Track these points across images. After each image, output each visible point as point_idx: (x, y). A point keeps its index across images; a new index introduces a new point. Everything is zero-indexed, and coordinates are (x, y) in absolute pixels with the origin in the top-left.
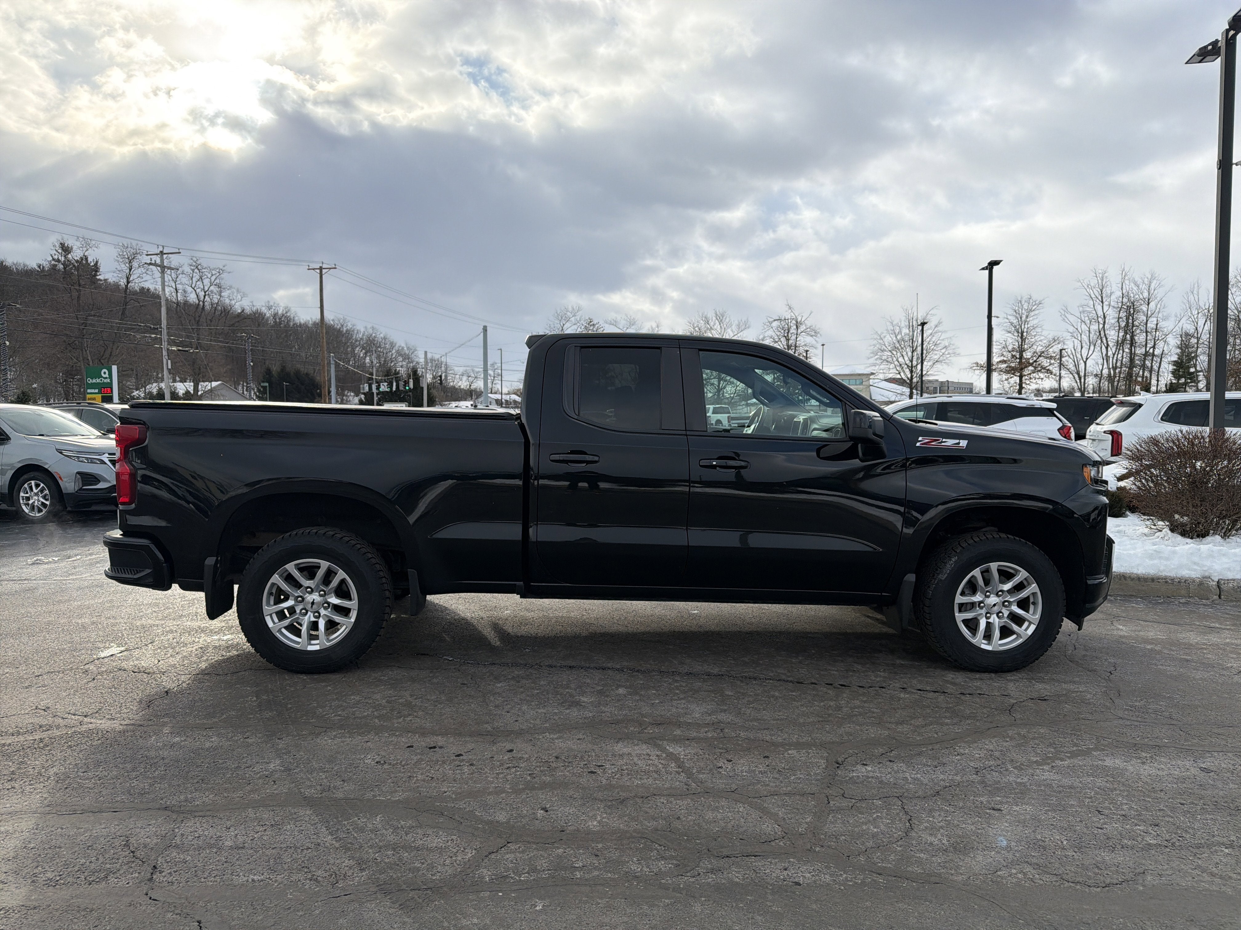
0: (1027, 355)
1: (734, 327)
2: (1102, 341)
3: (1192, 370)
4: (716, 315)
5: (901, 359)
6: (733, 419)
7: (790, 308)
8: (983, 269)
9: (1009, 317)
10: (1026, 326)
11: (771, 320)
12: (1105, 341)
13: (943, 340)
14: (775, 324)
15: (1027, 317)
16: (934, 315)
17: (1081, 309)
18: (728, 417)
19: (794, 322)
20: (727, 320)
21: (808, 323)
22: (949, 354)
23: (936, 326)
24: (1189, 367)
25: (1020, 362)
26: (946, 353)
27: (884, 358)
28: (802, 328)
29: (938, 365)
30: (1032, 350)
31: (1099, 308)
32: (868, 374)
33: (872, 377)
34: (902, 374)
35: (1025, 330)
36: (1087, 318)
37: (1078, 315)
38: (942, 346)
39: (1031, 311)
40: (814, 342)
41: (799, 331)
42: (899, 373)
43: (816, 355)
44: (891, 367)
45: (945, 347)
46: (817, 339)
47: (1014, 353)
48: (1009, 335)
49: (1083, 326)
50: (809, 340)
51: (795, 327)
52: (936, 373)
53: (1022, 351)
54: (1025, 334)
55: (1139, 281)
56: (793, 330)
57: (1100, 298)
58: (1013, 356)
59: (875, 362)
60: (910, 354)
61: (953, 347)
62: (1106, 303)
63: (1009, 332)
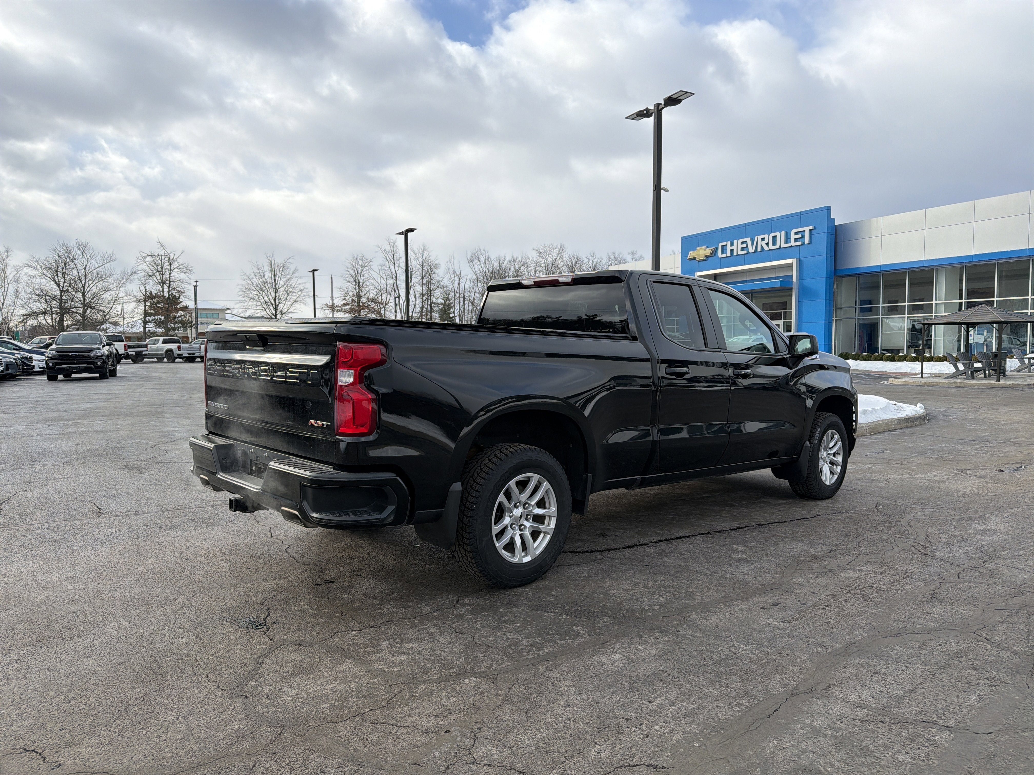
0: (363, 300)
1: (99, 258)
2: (395, 292)
3: (451, 315)
4: (79, 244)
5: (266, 298)
6: (130, 347)
7: (162, 246)
8: (399, 234)
9: (349, 270)
10: (362, 278)
11: (144, 255)
12: (397, 292)
13: (299, 284)
14: (148, 259)
15: (362, 271)
16: (291, 263)
17: (380, 267)
18: (125, 346)
19: (167, 259)
20: (91, 251)
21: (180, 261)
22: (304, 296)
23: (293, 273)
24: (449, 313)
25: (359, 305)
26: (302, 295)
27: (251, 296)
28: (175, 265)
29: (296, 305)
30: (366, 296)
31: (392, 267)
32: (224, 309)
33: (227, 312)
34: (268, 311)
35: (361, 281)
36: (384, 275)
37: (378, 272)
38: (298, 289)
39: (365, 266)
40: (187, 279)
41: (172, 267)
42: (265, 310)
43: (189, 290)
44: (258, 304)
45: (301, 290)
46: (190, 276)
47: (354, 298)
48: (349, 284)
49: (382, 281)
50: (183, 276)
51: (168, 263)
52: (295, 311)
53: (359, 297)
54: (361, 284)
55: (416, 251)
56: (166, 266)
57: (392, 260)
58: (353, 300)
59: (243, 299)
60: (273, 294)
61: (307, 291)
62: (397, 265)
63: (349, 282)
